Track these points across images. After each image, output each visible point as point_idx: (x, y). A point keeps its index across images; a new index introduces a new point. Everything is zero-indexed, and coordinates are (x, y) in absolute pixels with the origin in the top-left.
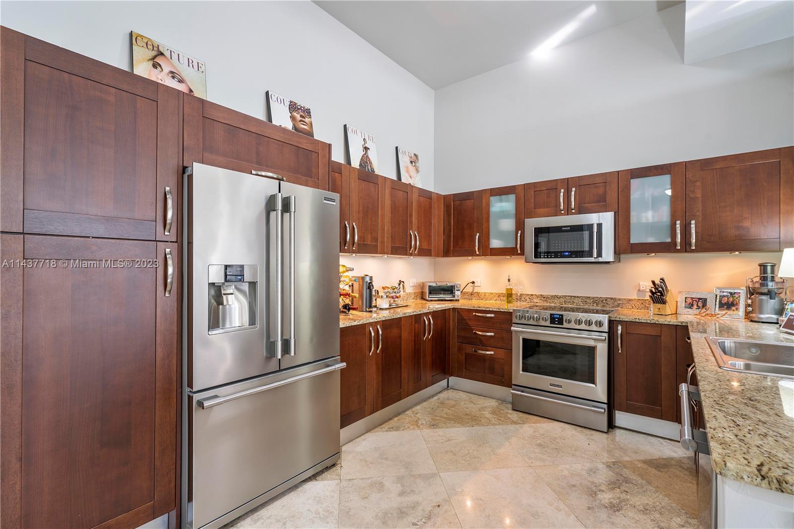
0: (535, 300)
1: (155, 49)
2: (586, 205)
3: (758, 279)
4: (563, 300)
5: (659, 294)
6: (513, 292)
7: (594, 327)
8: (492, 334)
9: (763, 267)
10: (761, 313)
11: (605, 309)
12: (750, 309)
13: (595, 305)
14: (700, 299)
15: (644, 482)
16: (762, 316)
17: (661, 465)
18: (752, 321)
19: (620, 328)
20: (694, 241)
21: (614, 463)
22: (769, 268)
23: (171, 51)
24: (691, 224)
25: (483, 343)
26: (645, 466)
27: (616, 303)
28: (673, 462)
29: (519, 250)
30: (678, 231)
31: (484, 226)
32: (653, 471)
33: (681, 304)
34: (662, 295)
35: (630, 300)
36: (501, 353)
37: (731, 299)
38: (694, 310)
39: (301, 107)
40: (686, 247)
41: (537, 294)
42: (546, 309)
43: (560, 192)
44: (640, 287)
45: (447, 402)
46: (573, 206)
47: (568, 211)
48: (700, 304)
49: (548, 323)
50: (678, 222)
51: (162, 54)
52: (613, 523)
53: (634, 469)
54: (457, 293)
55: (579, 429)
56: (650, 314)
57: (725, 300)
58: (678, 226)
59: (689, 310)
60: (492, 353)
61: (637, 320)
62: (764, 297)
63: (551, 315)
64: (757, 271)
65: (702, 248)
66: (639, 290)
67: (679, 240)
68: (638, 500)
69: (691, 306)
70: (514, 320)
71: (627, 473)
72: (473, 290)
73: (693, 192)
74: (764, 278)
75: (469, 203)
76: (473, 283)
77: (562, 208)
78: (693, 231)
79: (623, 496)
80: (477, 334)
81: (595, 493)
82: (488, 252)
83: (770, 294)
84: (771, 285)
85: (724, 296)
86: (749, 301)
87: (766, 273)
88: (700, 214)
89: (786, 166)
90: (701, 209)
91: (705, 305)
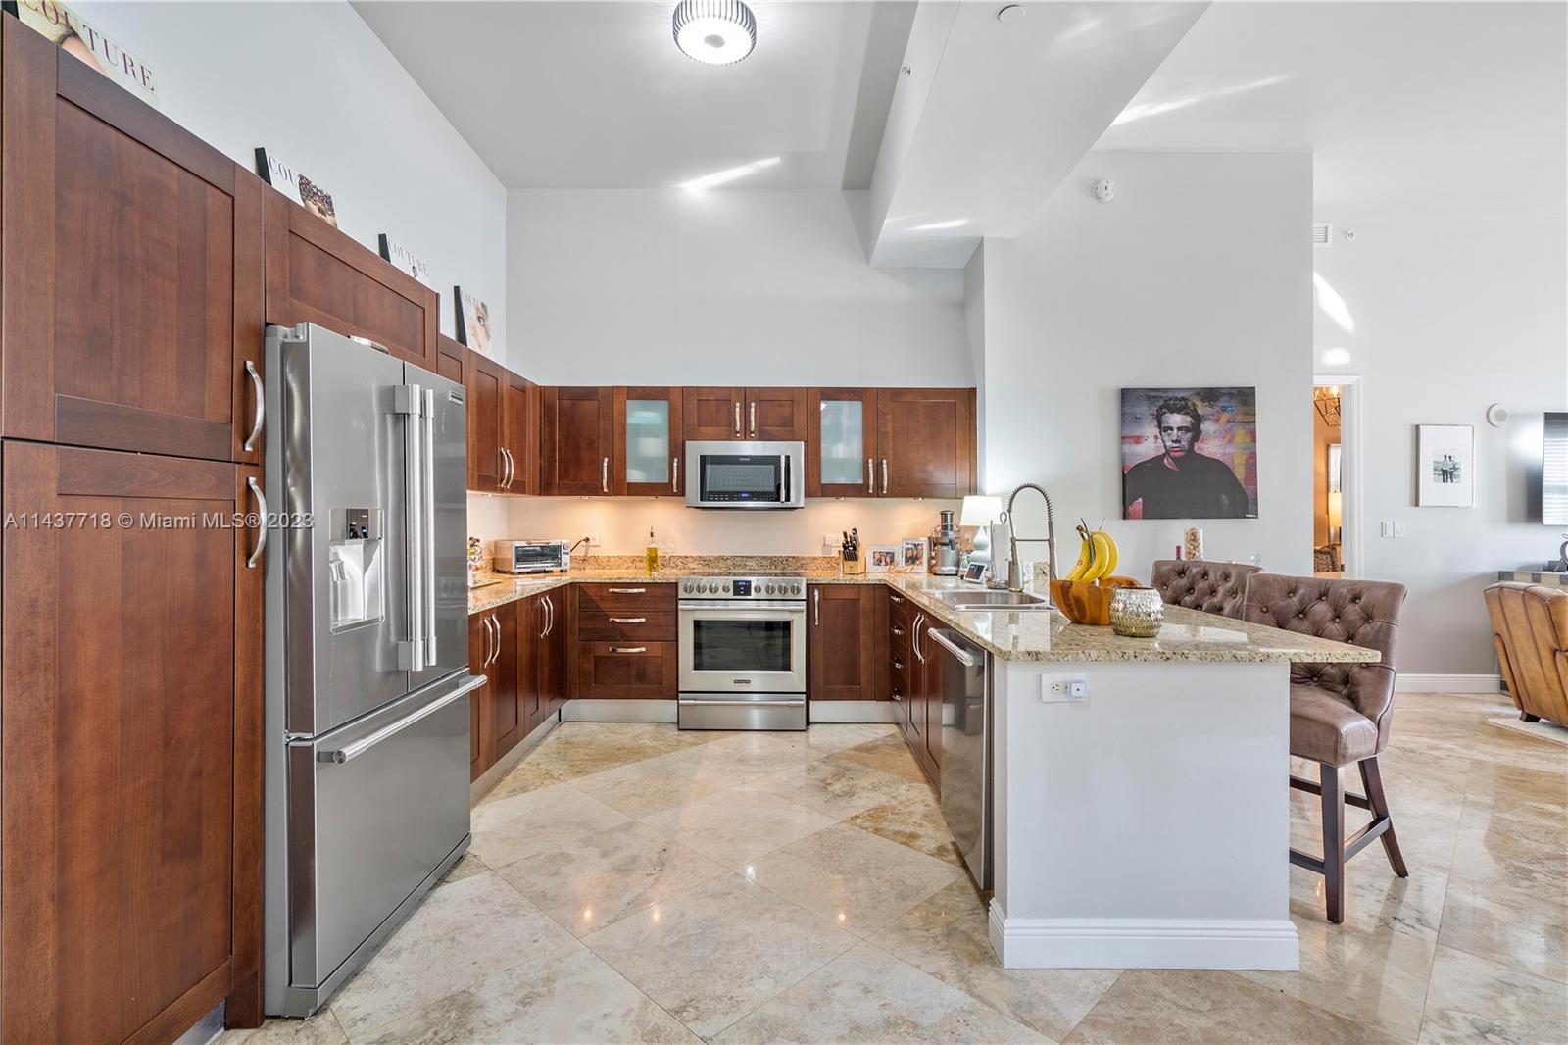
0: (691, 565)
1: (60, 20)
2: (769, 428)
3: (940, 528)
5: (850, 551)
6: (659, 554)
7: (789, 595)
8: (643, 620)
9: (944, 514)
10: (943, 565)
12: (934, 561)
13: (773, 567)
14: (887, 553)
15: (863, 766)
16: (944, 568)
17: (869, 749)
18: (935, 575)
19: (817, 593)
20: (885, 484)
21: (827, 757)
22: (949, 516)
23: (91, 31)
24: (883, 463)
25: (627, 635)
26: (857, 753)
27: (798, 564)
28: (879, 743)
29: (675, 487)
30: (871, 471)
31: (616, 447)
32: (866, 755)
33: (870, 561)
34: (855, 549)
35: (815, 558)
36: (657, 649)
37: (915, 552)
38: (883, 568)
39: (318, 190)
40: (878, 493)
41: (694, 555)
43: (735, 407)
44: (825, 541)
45: (574, 740)
46: (752, 429)
47: (746, 435)
48: (888, 560)
49: (730, 595)
50: (871, 460)
51: (75, 35)
52: (853, 807)
53: (849, 758)
54: (565, 559)
55: (774, 734)
56: (841, 575)
57: (910, 555)
58: (871, 465)
59: (876, 567)
60: (643, 649)
61: (836, 582)
62: (945, 548)
63: (735, 582)
64: (938, 521)
65: (892, 494)
66: (824, 545)
67: (871, 483)
68: (864, 782)
69: (879, 562)
70: (682, 594)
71: (843, 762)
72: (587, 553)
73: (884, 426)
74: (945, 528)
75: (590, 406)
76: (587, 540)
77: (738, 428)
78: (885, 472)
79: (851, 783)
80: (616, 622)
81: (825, 788)
82: (621, 488)
83: (951, 544)
84: (951, 535)
85: (909, 549)
86: (933, 554)
87: (946, 522)
88: (890, 452)
89: (961, 409)
90: (891, 446)
91: (892, 561)
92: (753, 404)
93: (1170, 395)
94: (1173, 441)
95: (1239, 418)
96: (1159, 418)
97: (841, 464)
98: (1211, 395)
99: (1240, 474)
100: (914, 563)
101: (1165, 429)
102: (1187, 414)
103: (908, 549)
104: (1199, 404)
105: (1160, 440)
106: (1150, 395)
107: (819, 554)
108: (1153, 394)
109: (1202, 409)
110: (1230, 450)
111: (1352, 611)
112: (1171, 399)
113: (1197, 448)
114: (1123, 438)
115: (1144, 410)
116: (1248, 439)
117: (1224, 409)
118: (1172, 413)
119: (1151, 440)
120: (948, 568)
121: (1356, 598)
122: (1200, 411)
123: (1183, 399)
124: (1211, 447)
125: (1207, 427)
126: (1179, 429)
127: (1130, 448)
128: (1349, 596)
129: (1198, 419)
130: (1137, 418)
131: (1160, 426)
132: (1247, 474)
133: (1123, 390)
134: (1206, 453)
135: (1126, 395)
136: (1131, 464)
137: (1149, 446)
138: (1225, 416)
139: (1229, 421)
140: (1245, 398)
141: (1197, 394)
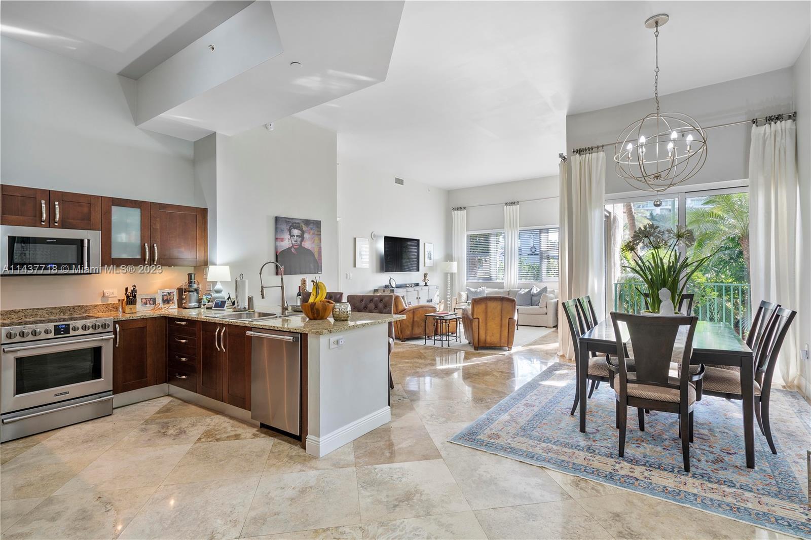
2: (70, 220)
3: (187, 283)
4: (23, 314)
7: (101, 330)
9: (190, 275)
10: (190, 303)
11: (72, 316)
12: (181, 301)
13: (62, 314)
14: (151, 299)
16: (190, 304)
19: (117, 326)
20: (156, 258)
22: (193, 276)
24: (154, 246)
27: (83, 310)
30: (147, 250)
34: (133, 297)
35: (96, 306)
37: (169, 297)
40: (151, 262)
42: (51, 321)
43: (41, 203)
44: (105, 294)
46: (57, 220)
47: (50, 223)
48: (151, 302)
49: (52, 335)
50: (146, 244)
57: (165, 298)
58: (146, 247)
59: (144, 307)
62: (190, 293)
63: (55, 326)
64: (185, 279)
65: (159, 263)
66: (104, 297)
67: (146, 257)
68: (184, 425)
69: (145, 304)
71: (160, 421)
73: (155, 225)
74: (190, 282)
77: (44, 219)
78: (156, 251)
79: (177, 427)
81: (165, 434)
83: (195, 291)
84: (196, 286)
85: (165, 295)
86: (182, 297)
87: (191, 279)
88: (158, 240)
89: (199, 218)
90: (159, 237)
91: (154, 303)
92: (57, 203)
93: (294, 221)
94: (295, 241)
95: (316, 233)
96: (290, 231)
97: (125, 246)
98: (307, 222)
99: (316, 256)
100: (168, 303)
101: (292, 236)
102: (299, 230)
103: (163, 296)
104: (303, 226)
105: (290, 241)
106: (287, 220)
107: (99, 303)
108: (288, 220)
109: (305, 228)
110: (314, 246)
111: (381, 305)
112: (294, 223)
113: (303, 243)
114: (276, 239)
115: (285, 227)
116: (319, 241)
117: (311, 229)
118: (294, 229)
119: (287, 240)
120: (193, 304)
121: (381, 301)
122: (304, 229)
123: (298, 223)
124: (307, 245)
125: (306, 236)
126: (297, 236)
127: (279, 243)
128: (379, 300)
129: (303, 232)
130: (282, 230)
131: (290, 234)
132: (319, 256)
133: (276, 217)
134: (305, 247)
135: (277, 219)
136: (280, 250)
137: (286, 244)
138: (312, 232)
139: (313, 234)
140: (318, 224)
141: (303, 222)
